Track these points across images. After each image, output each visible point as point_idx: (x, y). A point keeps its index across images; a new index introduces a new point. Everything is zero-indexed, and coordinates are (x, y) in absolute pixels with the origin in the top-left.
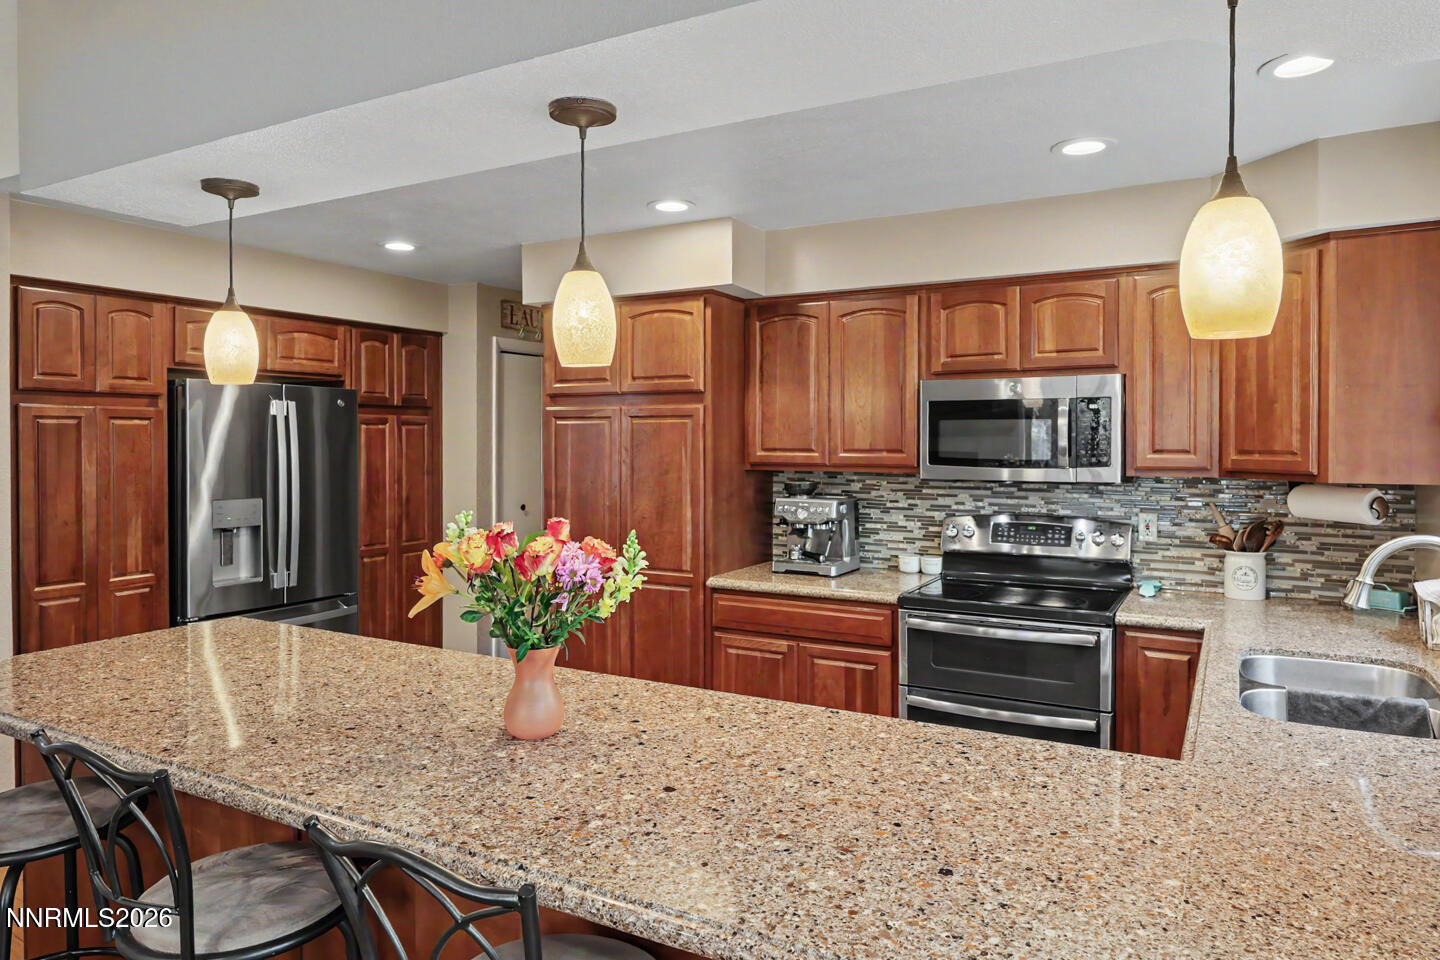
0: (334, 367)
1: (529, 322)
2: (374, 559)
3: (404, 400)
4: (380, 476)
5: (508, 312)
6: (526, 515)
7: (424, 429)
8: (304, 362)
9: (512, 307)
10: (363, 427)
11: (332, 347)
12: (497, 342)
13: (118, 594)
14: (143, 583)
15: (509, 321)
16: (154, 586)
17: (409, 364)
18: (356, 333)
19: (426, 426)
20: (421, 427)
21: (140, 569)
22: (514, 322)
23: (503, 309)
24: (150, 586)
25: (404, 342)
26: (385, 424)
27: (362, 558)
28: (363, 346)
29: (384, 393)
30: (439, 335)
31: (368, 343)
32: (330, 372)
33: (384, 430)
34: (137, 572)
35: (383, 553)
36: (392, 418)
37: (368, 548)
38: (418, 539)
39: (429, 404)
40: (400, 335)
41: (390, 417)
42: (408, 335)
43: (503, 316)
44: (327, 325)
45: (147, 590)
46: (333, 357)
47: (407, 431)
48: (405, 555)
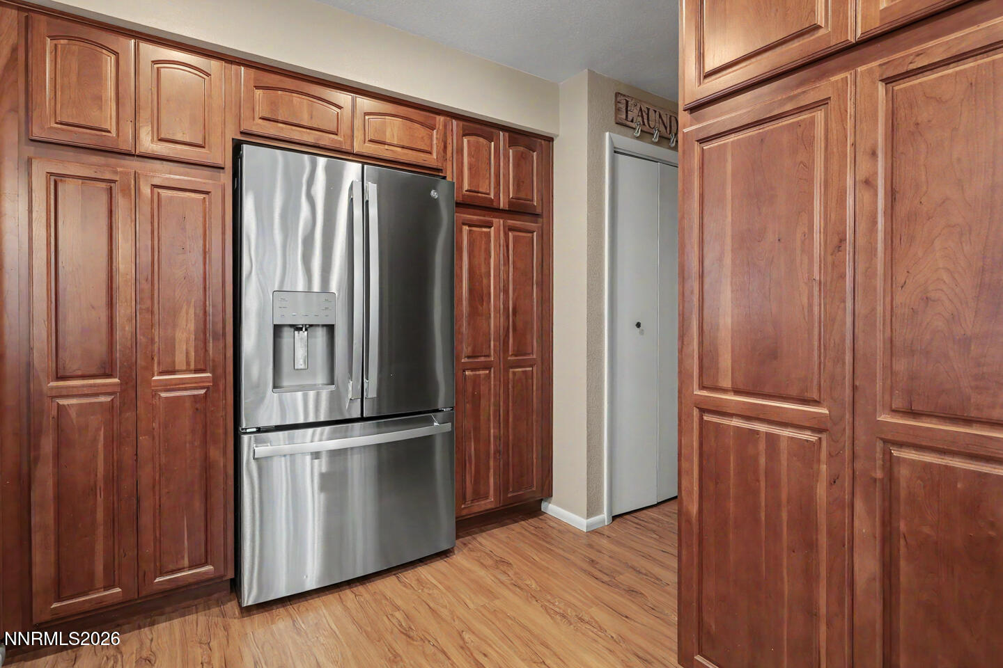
0: (432, 160)
1: (646, 121)
2: (478, 373)
3: (510, 203)
4: (485, 281)
5: (623, 106)
6: (642, 333)
7: (533, 238)
8: (399, 149)
9: (627, 102)
10: (466, 228)
11: (431, 137)
12: (611, 138)
13: (163, 395)
14: (197, 384)
15: (624, 117)
16: (213, 388)
17: (517, 166)
18: (457, 125)
19: (535, 233)
20: (530, 235)
21: (192, 367)
22: (630, 118)
23: (617, 102)
24: (208, 388)
25: (512, 143)
26: (490, 227)
27: (464, 371)
28: (465, 140)
29: (489, 194)
30: (550, 140)
31: (472, 138)
32: (427, 164)
33: (488, 234)
34: (188, 371)
35: (487, 366)
36: (498, 222)
37: (470, 360)
38: (525, 354)
39: (538, 211)
40: (507, 134)
41: (495, 220)
42: (517, 136)
43: (618, 110)
44: (425, 112)
45: (203, 392)
46: (432, 147)
47: (514, 237)
48: (511, 370)
